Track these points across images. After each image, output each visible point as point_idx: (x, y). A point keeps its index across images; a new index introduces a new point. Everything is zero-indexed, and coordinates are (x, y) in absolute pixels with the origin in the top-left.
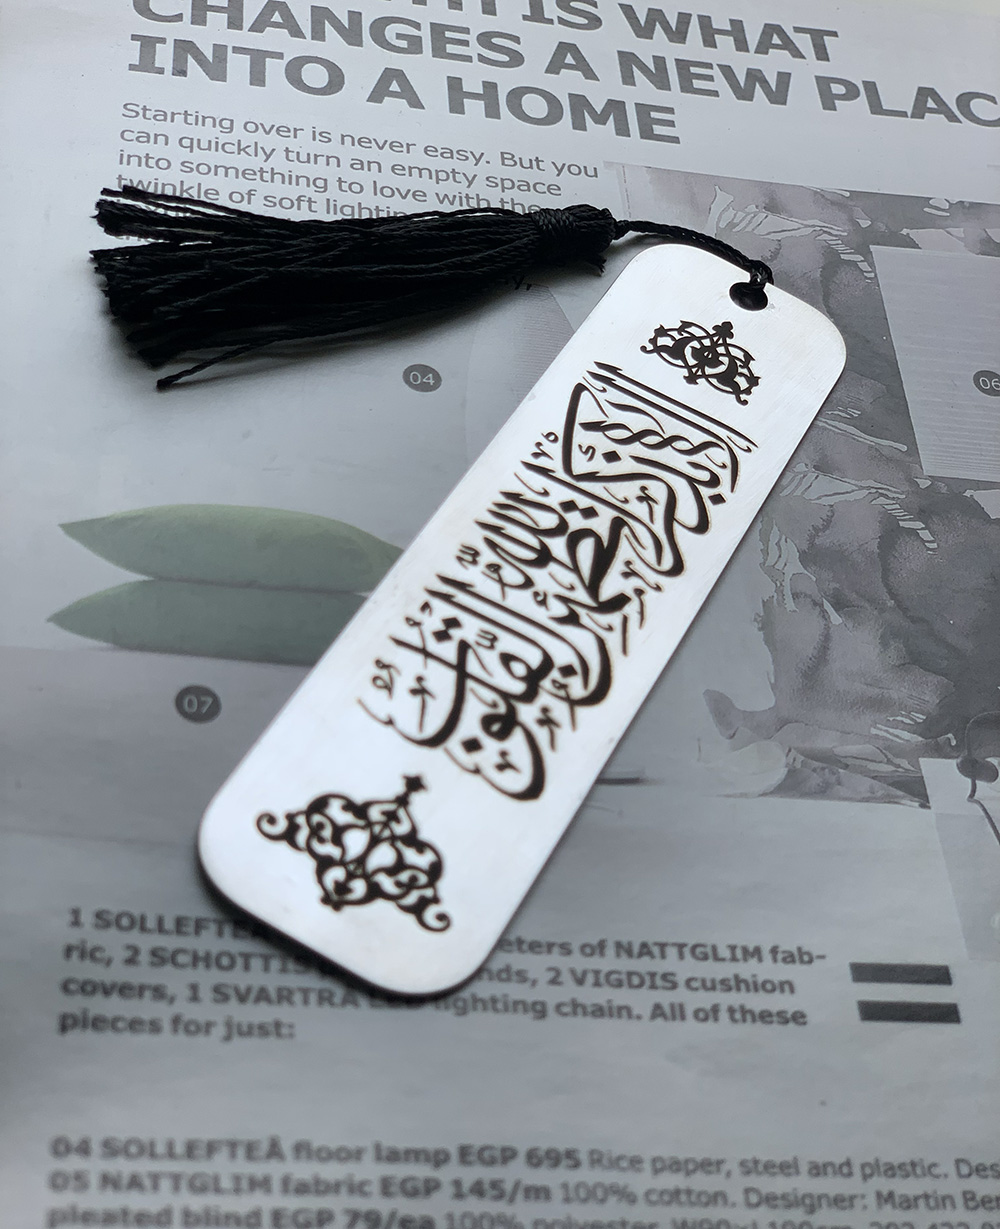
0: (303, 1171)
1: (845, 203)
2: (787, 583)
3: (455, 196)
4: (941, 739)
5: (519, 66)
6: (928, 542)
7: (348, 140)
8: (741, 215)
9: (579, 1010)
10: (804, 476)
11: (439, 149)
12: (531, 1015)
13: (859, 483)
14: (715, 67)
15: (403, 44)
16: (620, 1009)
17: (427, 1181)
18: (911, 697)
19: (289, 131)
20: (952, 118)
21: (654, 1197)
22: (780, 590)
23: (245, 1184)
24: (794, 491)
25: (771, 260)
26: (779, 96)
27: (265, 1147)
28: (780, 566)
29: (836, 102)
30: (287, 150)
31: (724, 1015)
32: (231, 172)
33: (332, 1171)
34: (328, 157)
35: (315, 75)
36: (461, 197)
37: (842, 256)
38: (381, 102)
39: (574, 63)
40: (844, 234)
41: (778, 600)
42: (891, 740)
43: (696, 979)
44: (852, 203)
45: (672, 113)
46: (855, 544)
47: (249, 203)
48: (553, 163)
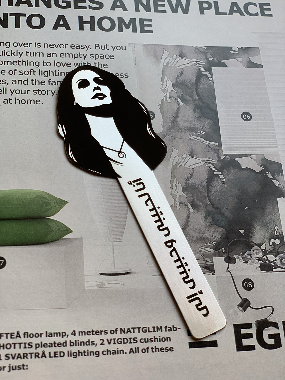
1: (204, 52)
2: (178, 199)
3: (80, 63)
4: (220, 250)
5: (102, 8)
6: (222, 179)
7: (46, 45)
8: (171, 60)
9: (109, 352)
10: (185, 159)
11: (75, 45)
12: (95, 355)
13: (202, 159)
14: (166, 1)
15: (64, 5)
16: (120, 351)
18: (212, 236)
19: (27, 45)
20: (242, 14)
22: (175, 202)
24: (182, 164)
25: (180, 76)
26: (186, 11)
28: (176, 193)
29: (204, 10)
30: (27, 52)
31: (150, 350)
32: (9, 63)
34: (40, 53)
35: (36, 21)
36: (82, 63)
37: (203, 73)
38: (57, 29)
39: (120, 5)
40: (204, 64)
41: (174, 205)
42: (205, 252)
43: (143, 339)
44: (206, 51)
45: (151, 21)
46: (200, 182)
47: (15, 74)
48: (112, 46)
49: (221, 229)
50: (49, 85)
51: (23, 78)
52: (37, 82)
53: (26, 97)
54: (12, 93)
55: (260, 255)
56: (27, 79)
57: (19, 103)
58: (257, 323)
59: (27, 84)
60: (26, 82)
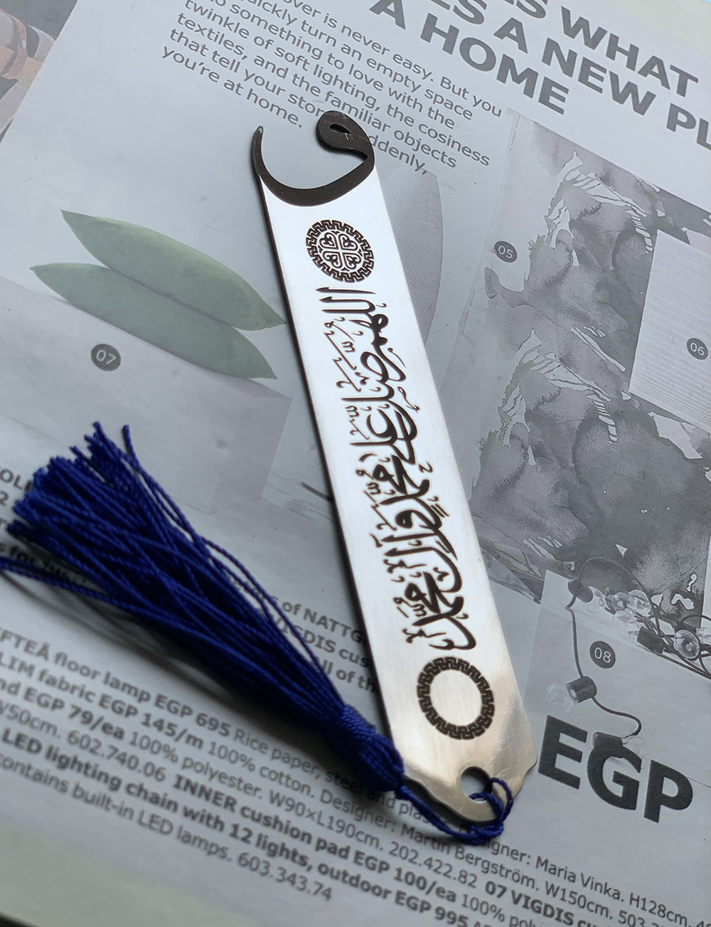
0: (56, 671)
1: (653, 195)
2: (510, 426)
3: (401, 94)
4: (565, 563)
5: (478, 23)
6: (612, 435)
7: (347, 31)
8: (583, 177)
10: (550, 363)
11: (403, 59)
13: (584, 381)
14: (608, 72)
17: (130, 707)
18: (558, 529)
19: (311, 10)
21: (265, 772)
22: (504, 429)
23: (17, 665)
24: (540, 369)
25: (591, 214)
26: (641, 108)
27: (38, 648)
28: (510, 414)
29: (677, 126)
30: (304, 23)
31: (355, 680)
32: (263, 23)
33: (74, 678)
34: (329, 37)
36: (404, 96)
37: (637, 230)
38: (378, 14)
39: (515, 35)
40: (645, 216)
41: (499, 435)
42: (534, 552)
43: (347, 652)
44: (658, 197)
45: (567, 92)
46: (565, 418)
47: (266, 48)
48: (474, 97)
49: (578, 524)
50: (326, 100)
51: (280, 62)
52: (304, 85)
53: (272, 98)
54: (248, 78)
55: (645, 612)
56: (287, 69)
57: (255, 102)
58: (598, 737)
59: (284, 77)
60: (282, 73)
